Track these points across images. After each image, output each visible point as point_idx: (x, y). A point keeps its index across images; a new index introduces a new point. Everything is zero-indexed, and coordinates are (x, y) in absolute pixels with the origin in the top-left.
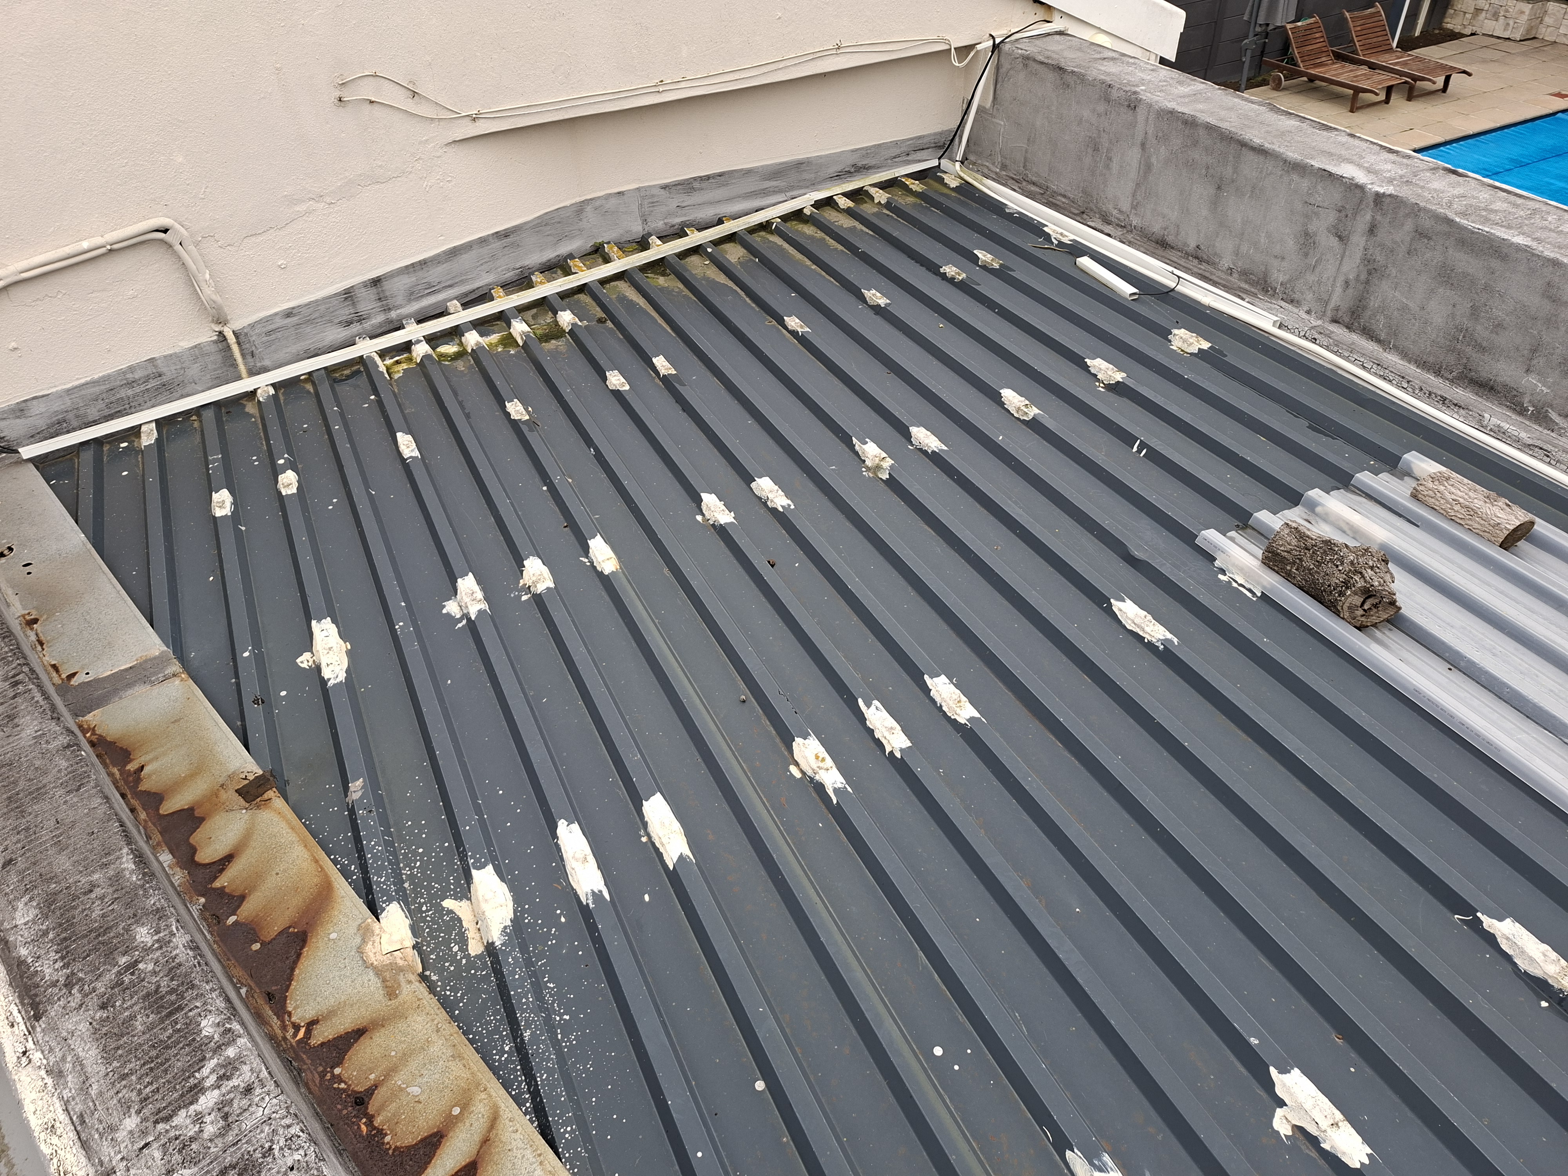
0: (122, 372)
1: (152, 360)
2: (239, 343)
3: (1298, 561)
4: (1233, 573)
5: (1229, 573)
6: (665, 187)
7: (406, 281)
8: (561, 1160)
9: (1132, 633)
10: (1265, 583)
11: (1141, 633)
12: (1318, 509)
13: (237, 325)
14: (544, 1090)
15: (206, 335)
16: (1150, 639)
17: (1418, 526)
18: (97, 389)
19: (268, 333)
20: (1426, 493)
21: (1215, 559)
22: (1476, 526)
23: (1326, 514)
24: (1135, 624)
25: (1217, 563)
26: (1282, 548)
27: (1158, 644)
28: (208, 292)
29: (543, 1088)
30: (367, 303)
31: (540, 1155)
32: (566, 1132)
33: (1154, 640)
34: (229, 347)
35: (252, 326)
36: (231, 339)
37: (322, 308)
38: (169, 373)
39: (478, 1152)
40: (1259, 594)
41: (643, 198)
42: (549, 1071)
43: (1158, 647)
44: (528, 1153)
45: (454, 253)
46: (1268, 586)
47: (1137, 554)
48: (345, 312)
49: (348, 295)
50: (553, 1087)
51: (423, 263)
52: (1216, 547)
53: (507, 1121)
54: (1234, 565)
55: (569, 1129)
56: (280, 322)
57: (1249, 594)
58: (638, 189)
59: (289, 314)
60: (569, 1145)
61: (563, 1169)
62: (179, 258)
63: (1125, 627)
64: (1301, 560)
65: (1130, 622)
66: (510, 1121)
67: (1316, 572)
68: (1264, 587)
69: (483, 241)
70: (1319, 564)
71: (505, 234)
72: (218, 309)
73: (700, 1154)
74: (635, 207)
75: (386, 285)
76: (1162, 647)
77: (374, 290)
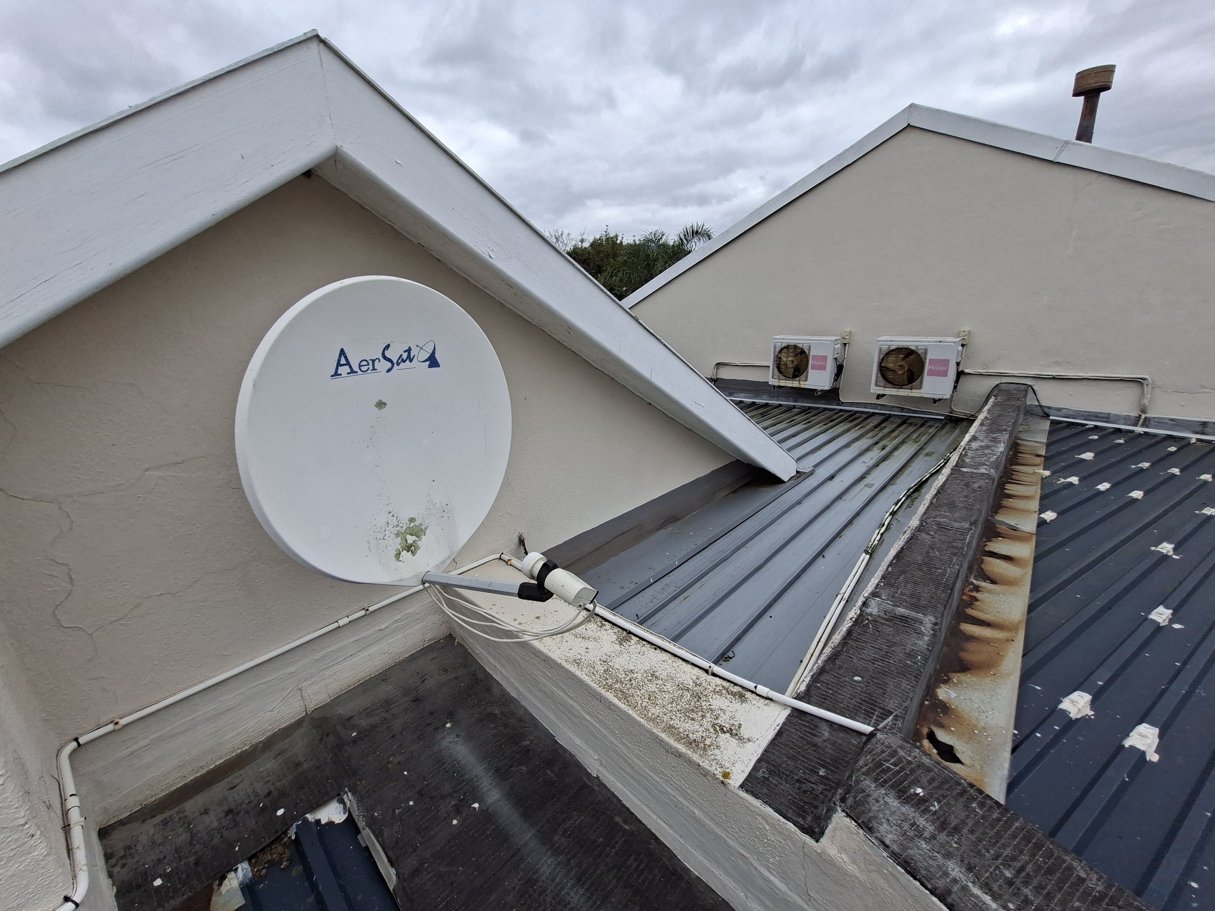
0: (1097, 412)
1: (1109, 413)
2: (1145, 421)
13: (1148, 416)
15: (1135, 414)
18: (1086, 414)
19: (1159, 423)
28: (1146, 401)
30: (1212, 429)
34: (1139, 420)
35: (1155, 418)
36: (1143, 417)
37: (1188, 423)
38: (1113, 419)
48: (1198, 429)
56: (1166, 421)
62: (1143, 390)
72: (1145, 407)
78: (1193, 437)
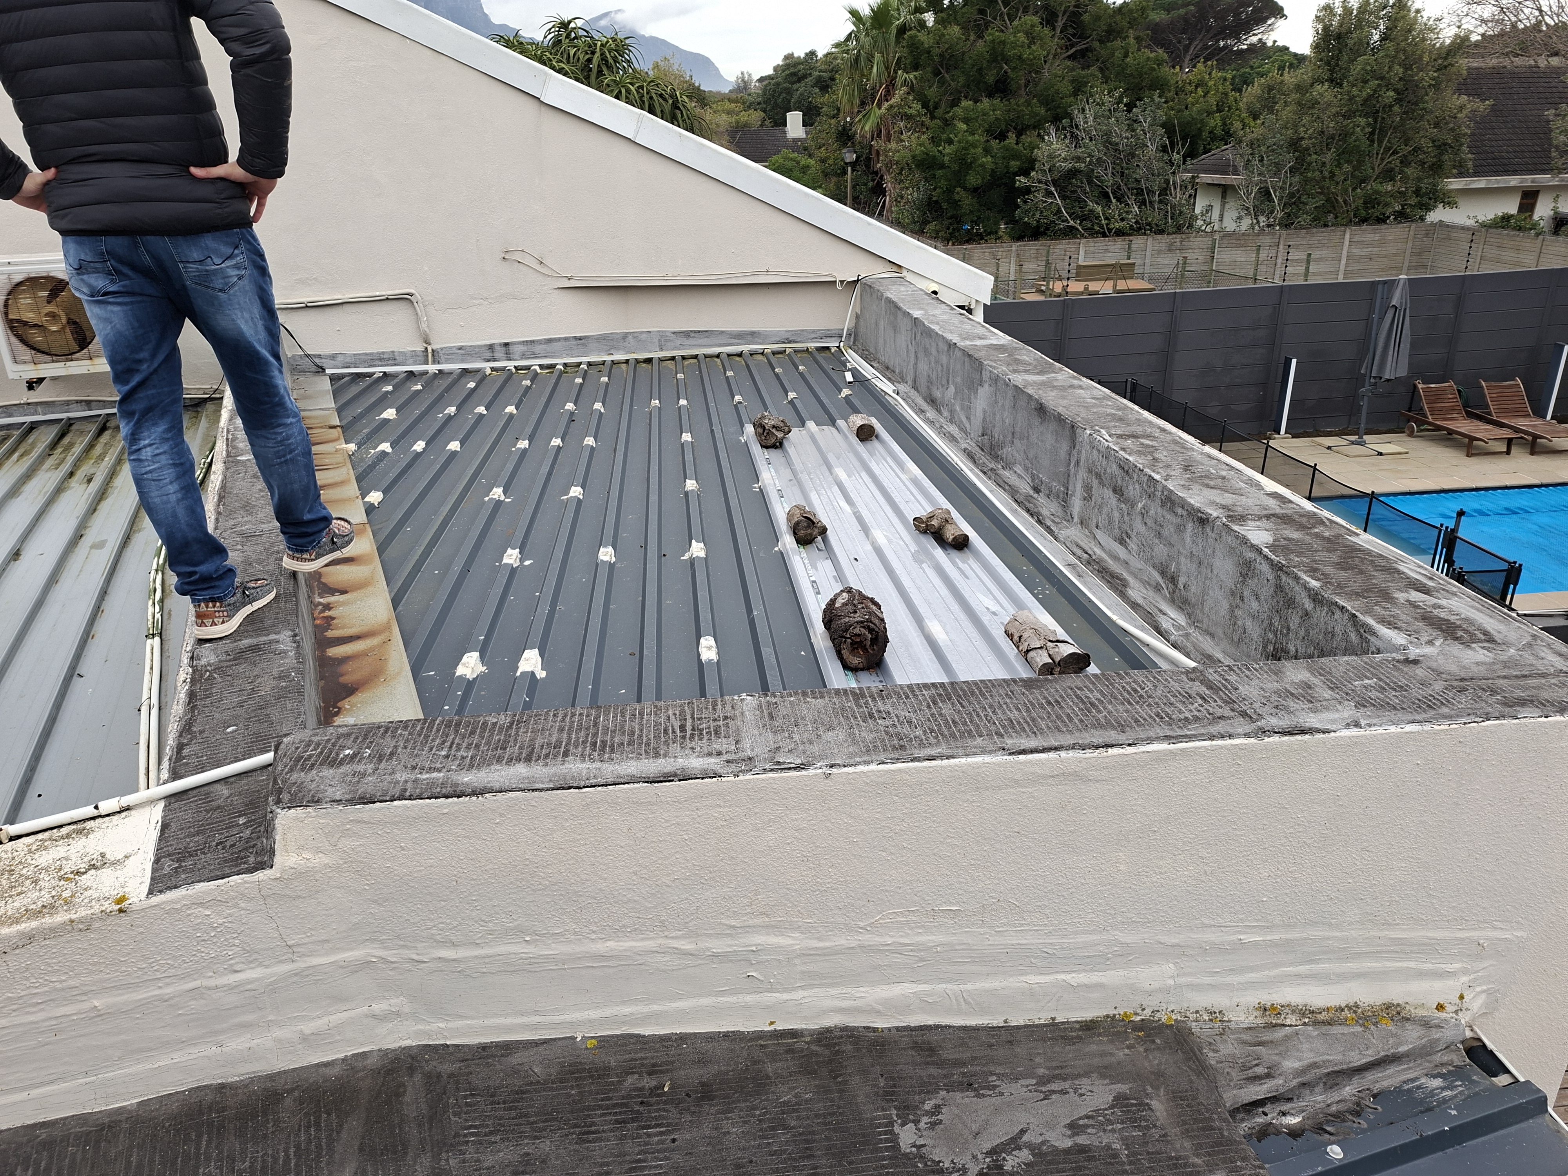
0: (379, 353)
1: (393, 352)
2: (433, 355)
6: (674, 333)
7: (521, 348)
13: (435, 347)
15: (420, 348)
18: (366, 357)
19: (449, 354)
28: (424, 326)
30: (500, 352)
34: (427, 356)
35: (442, 349)
36: (430, 350)
37: (477, 350)
38: (399, 359)
41: (661, 336)
45: (550, 341)
48: (488, 355)
49: (491, 347)
51: (533, 342)
56: (455, 351)
58: (659, 331)
59: (460, 348)
62: (416, 310)
69: (566, 339)
71: (580, 339)
72: (427, 335)
74: (656, 340)
75: (511, 348)
77: (504, 348)
78: (487, 366)
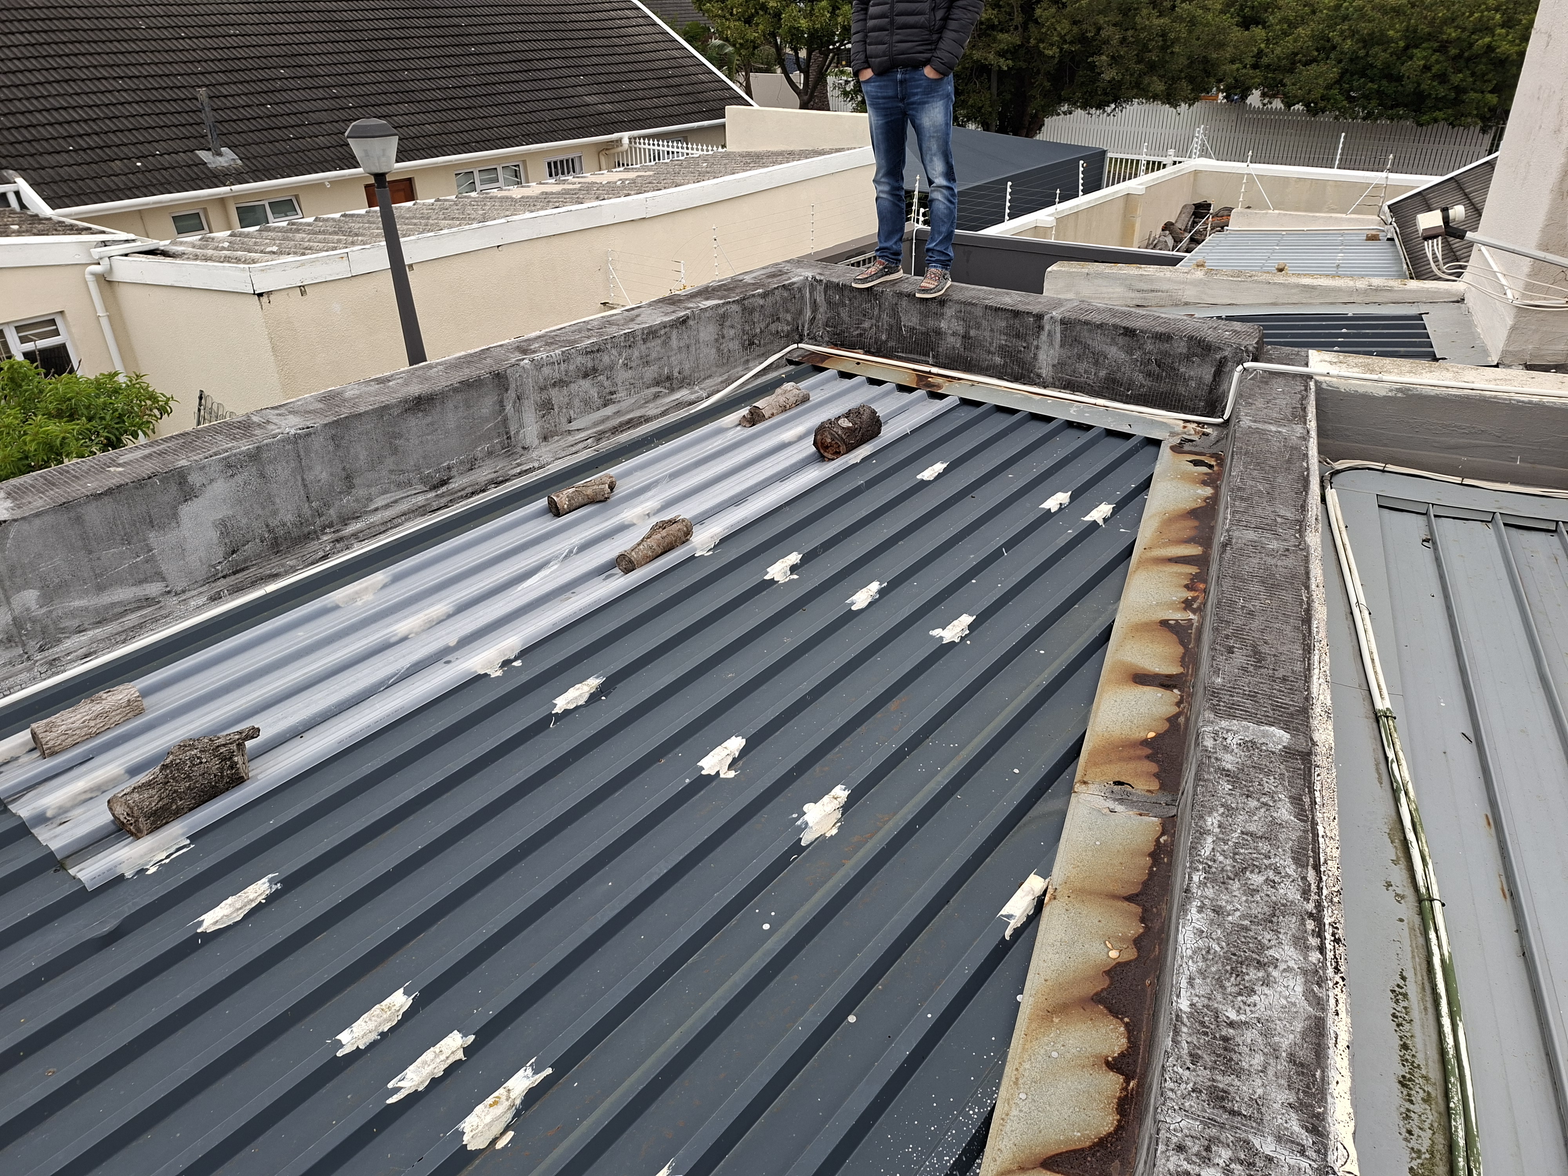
3: (175, 795)
4: (150, 861)
5: (147, 865)
8: (995, 1104)
9: (246, 917)
10: (181, 832)
11: (254, 905)
12: (49, 814)
14: (957, 1150)
16: (264, 896)
17: (92, 758)
20: (59, 742)
21: (123, 875)
22: (117, 718)
23: (60, 808)
24: (240, 909)
25: (128, 875)
26: (153, 804)
27: (274, 888)
29: (956, 1153)
31: (1003, 1119)
32: (975, 1113)
33: (268, 892)
39: (1033, 1169)
40: (188, 842)
42: (940, 1160)
43: (277, 890)
44: (1008, 1128)
46: (185, 830)
47: (107, 928)
50: (951, 1146)
52: (111, 869)
53: (998, 1163)
54: (141, 857)
55: (971, 1112)
57: (185, 850)
60: (982, 1105)
61: (999, 1098)
63: (236, 923)
64: (176, 791)
65: (235, 915)
66: (996, 1160)
67: (195, 783)
68: (183, 834)
70: (188, 777)
73: (929, 1016)
76: (279, 885)
